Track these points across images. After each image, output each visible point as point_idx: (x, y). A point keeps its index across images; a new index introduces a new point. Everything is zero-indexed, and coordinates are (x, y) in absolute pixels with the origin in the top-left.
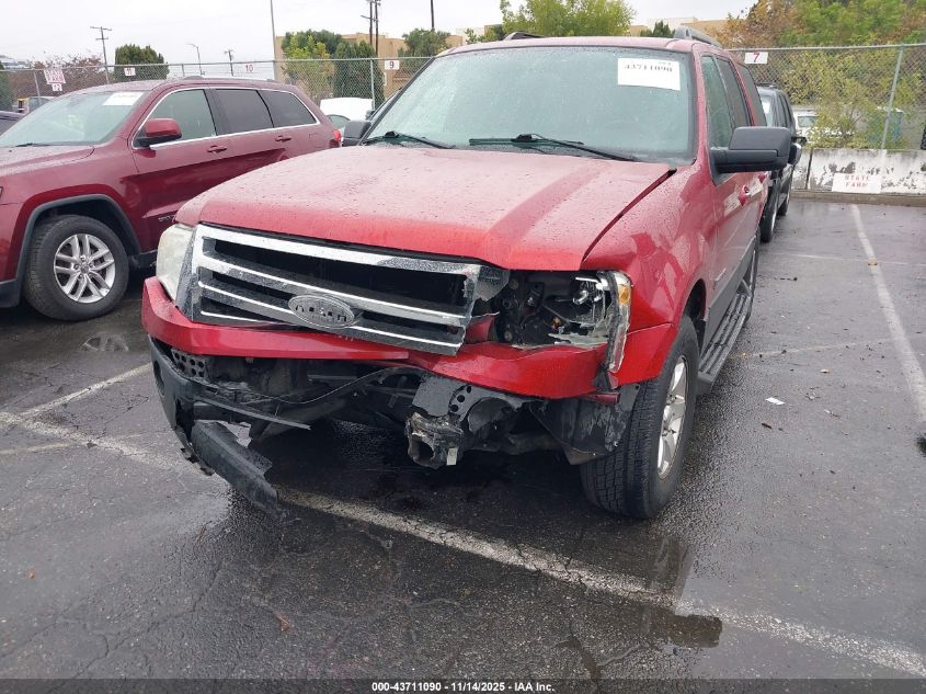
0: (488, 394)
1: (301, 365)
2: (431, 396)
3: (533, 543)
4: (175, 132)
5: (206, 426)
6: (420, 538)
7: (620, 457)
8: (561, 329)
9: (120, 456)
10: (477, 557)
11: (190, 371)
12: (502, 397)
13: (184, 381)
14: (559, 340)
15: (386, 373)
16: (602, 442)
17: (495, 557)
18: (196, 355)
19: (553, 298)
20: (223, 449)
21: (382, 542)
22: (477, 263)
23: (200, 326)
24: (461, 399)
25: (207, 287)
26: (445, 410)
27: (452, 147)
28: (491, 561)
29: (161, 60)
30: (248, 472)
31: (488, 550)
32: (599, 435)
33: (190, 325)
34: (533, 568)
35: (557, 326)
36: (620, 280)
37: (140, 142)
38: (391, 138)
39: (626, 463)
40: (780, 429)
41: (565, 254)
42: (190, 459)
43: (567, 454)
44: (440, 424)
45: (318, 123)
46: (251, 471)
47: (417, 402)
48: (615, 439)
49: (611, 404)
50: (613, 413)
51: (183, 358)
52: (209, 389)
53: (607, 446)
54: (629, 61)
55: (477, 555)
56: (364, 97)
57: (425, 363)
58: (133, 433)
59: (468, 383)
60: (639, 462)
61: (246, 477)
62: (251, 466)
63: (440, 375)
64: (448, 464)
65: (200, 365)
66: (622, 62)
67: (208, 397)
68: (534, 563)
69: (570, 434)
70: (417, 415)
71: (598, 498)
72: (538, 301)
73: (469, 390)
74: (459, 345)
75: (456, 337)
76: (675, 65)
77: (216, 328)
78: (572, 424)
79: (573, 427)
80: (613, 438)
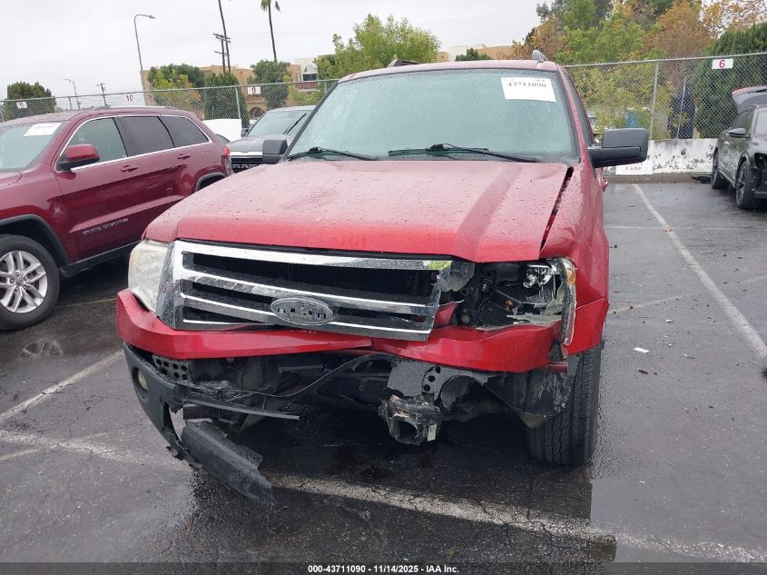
0: (457, 373)
1: (271, 361)
2: (403, 379)
3: (494, 500)
4: (92, 155)
5: (196, 424)
6: (394, 506)
7: (566, 416)
8: (515, 311)
9: (91, 456)
10: (448, 518)
11: (173, 375)
12: (470, 374)
13: (171, 386)
14: (516, 320)
15: (358, 361)
16: (552, 405)
17: (465, 517)
18: (179, 360)
19: (503, 283)
20: (215, 446)
21: (360, 514)
22: (449, 259)
23: (183, 333)
24: (432, 379)
25: (189, 297)
26: (419, 391)
27: (376, 159)
28: (461, 521)
29: (48, 94)
30: (241, 467)
31: (456, 510)
32: (547, 400)
33: (172, 333)
34: (501, 522)
35: (511, 308)
36: (567, 265)
37: (62, 167)
38: (315, 153)
39: (571, 421)
40: (655, 374)
41: (526, 246)
42: (176, 457)
43: (523, 419)
44: (420, 404)
45: (211, 141)
46: (245, 466)
47: (391, 385)
48: (562, 401)
49: (557, 372)
50: (560, 379)
51: (166, 364)
52: (193, 390)
53: (556, 408)
54: (509, 80)
55: (448, 517)
56: (232, 118)
57: (391, 349)
58: (96, 432)
59: (437, 364)
60: (583, 419)
61: (239, 472)
62: (245, 461)
63: (409, 359)
64: (429, 440)
65: (184, 368)
66: (505, 81)
67: (194, 398)
68: (501, 518)
69: (523, 400)
70: (395, 398)
71: (544, 453)
72: (490, 289)
73: (438, 370)
74: (429, 332)
75: (425, 323)
76: (548, 82)
77: (198, 334)
78: (523, 391)
79: (525, 395)
80: (560, 401)
